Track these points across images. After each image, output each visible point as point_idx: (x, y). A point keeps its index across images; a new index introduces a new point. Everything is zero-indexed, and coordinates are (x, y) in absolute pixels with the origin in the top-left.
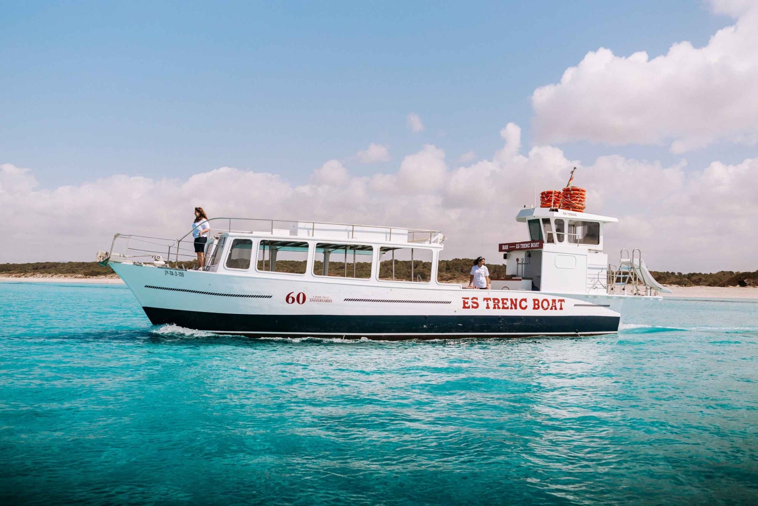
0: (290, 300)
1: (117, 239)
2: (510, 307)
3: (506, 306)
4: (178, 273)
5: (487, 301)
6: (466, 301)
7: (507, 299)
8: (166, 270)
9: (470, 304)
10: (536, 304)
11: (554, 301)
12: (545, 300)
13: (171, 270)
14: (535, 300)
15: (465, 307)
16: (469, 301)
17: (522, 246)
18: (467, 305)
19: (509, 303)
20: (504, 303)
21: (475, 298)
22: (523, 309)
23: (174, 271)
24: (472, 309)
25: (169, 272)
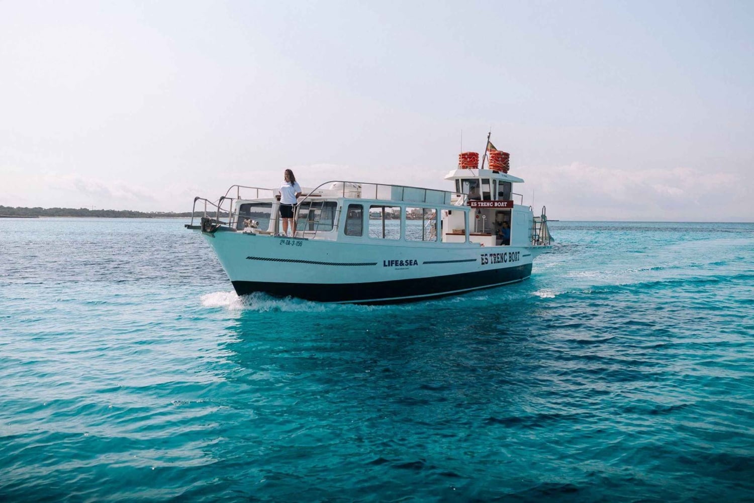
1: (197, 201)
2: (500, 261)
4: (295, 243)
5: (491, 257)
6: (482, 257)
8: (283, 239)
9: (485, 260)
10: (510, 257)
11: (516, 253)
12: (513, 253)
13: (288, 240)
14: (510, 253)
15: (483, 264)
16: (484, 257)
17: (480, 204)
18: (483, 262)
19: (500, 257)
20: (498, 258)
21: (486, 255)
22: (506, 261)
23: (291, 241)
24: (485, 265)
25: (286, 242)
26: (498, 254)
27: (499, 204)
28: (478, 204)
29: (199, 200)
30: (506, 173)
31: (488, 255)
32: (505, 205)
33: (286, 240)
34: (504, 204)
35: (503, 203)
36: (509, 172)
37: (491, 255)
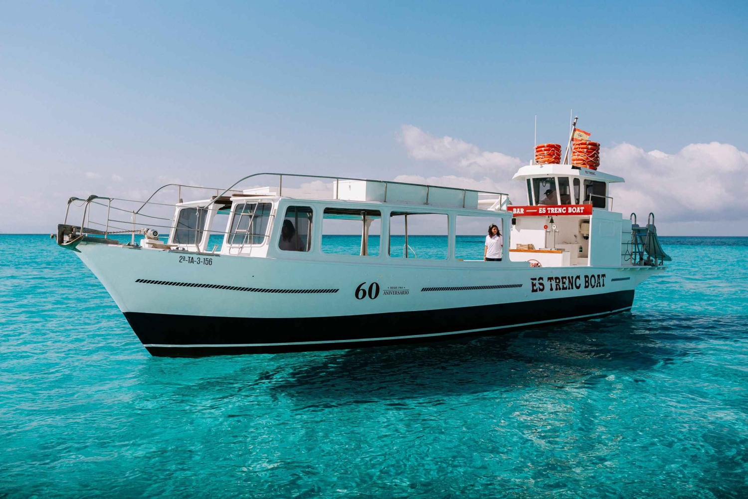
0: (361, 294)
2: (568, 288)
3: (565, 286)
4: (202, 260)
5: (551, 281)
6: (534, 282)
7: (565, 278)
8: (183, 255)
9: (538, 286)
10: (586, 282)
11: (599, 276)
12: (593, 276)
13: (191, 256)
14: (586, 277)
15: (534, 291)
16: (536, 282)
17: (550, 211)
18: (535, 288)
19: (567, 282)
20: (564, 283)
21: (541, 278)
22: (578, 288)
23: (195, 257)
24: (539, 292)
25: (187, 259)
26: (563, 278)
27: (574, 210)
28: (547, 211)
29: (76, 201)
30: (596, 169)
31: (545, 279)
32: (582, 212)
33: (187, 256)
34: (580, 210)
35: (578, 208)
36: (599, 169)
37: (550, 279)
